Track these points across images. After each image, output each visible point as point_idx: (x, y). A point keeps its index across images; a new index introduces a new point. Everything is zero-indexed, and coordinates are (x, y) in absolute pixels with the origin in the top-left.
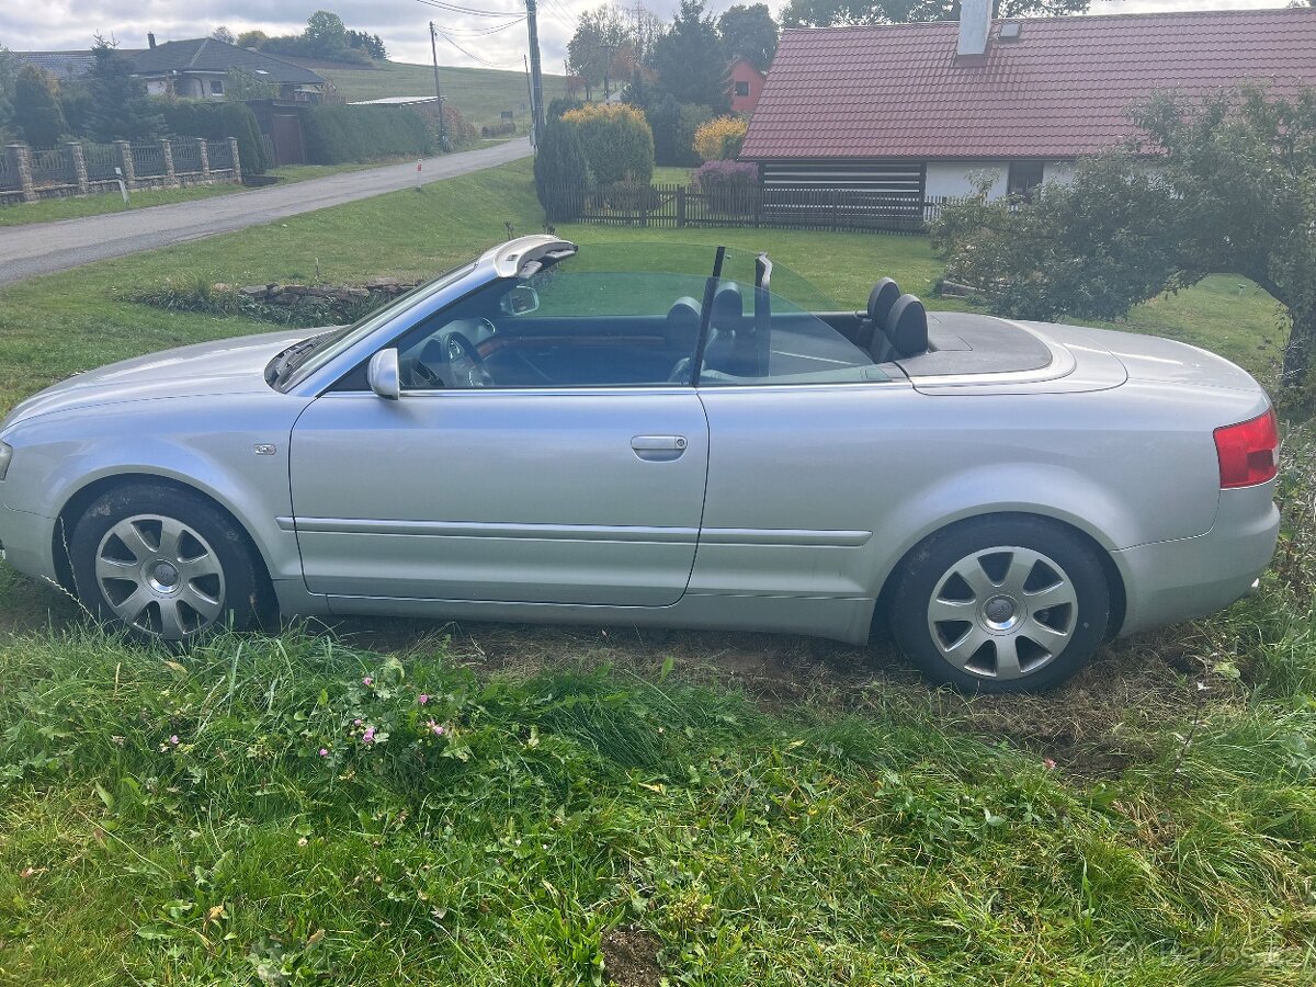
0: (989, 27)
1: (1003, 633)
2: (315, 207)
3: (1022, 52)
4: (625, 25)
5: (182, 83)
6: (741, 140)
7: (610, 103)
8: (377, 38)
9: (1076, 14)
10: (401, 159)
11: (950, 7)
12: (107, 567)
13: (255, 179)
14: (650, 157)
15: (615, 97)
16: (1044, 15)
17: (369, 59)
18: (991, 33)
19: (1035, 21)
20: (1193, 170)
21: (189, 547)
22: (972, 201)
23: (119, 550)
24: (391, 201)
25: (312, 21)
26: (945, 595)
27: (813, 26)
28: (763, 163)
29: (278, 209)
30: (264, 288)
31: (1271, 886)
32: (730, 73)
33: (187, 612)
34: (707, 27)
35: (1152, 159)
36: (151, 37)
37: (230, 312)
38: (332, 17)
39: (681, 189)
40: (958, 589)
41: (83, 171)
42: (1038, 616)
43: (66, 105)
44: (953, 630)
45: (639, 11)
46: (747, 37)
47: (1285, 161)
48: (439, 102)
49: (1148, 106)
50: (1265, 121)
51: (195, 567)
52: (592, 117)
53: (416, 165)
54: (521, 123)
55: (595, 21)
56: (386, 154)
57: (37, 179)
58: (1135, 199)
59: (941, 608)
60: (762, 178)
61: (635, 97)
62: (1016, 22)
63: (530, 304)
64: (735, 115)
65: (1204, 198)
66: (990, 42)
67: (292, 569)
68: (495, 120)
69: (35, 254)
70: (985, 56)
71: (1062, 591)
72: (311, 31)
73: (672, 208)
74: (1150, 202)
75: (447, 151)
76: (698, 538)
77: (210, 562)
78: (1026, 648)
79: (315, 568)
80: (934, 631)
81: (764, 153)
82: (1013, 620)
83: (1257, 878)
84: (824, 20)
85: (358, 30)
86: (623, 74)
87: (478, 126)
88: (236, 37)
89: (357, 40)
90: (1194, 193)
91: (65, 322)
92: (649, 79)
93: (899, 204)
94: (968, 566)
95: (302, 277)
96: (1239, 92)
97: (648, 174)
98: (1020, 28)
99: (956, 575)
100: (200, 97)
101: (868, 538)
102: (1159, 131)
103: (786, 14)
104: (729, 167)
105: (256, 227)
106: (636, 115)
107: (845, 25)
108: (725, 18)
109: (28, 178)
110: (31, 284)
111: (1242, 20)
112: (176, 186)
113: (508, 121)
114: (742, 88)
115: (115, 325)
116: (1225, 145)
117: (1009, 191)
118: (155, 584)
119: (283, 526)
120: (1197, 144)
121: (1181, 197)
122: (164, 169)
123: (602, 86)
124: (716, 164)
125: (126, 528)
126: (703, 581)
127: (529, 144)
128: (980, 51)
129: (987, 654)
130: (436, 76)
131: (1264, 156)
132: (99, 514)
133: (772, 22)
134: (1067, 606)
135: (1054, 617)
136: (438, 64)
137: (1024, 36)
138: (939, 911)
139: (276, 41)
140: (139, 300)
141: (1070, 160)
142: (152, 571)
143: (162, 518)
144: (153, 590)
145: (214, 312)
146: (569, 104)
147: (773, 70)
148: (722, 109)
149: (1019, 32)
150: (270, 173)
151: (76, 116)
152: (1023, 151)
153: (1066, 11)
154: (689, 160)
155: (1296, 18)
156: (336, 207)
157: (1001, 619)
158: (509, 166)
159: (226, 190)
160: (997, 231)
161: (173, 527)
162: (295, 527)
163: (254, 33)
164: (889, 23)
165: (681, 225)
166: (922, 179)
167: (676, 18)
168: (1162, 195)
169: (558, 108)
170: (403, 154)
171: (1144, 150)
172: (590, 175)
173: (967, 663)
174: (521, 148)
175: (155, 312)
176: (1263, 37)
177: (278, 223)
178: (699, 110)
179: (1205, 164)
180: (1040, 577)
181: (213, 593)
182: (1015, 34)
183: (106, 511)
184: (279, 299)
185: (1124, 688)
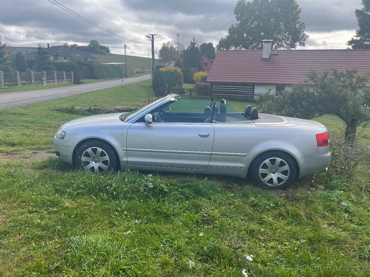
0: (270, 51)
1: (274, 177)
2: (95, 90)
3: (279, 58)
4: (175, 46)
5: (56, 57)
6: (207, 77)
7: (171, 66)
8: (108, 47)
9: (293, 49)
10: (115, 79)
11: (260, 46)
12: (84, 159)
13: (77, 82)
14: (182, 81)
15: (172, 65)
16: (285, 49)
17: (105, 53)
18: (271, 53)
19: (282, 50)
20: (321, 88)
21: (102, 154)
22: (266, 94)
23: (87, 155)
24: (115, 89)
25: (91, 42)
26: (262, 168)
27: (225, 49)
28: (212, 83)
29: (86, 90)
30: (88, 108)
31: (326, 218)
32: (203, 60)
33: (100, 169)
34: (197, 48)
35: (311, 86)
36: (48, 45)
37: (80, 114)
38: (96, 42)
39: (191, 89)
40: (265, 166)
41: (33, 78)
42: (282, 173)
43: (28, 61)
44: (264, 175)
45: (178, 43)
46: (207, 51)
47: (343, 87)
48: (126, 64)
49: (309, 72)
50: (338, 77)
51: (103, 159)
52: (167, 70)
53: (121, 80)
54: (147, 71)
55: (167, 45)
56: (111, 77)
57: (21, 80)
58: (306, 94)
59: (261, 170)
60: (212, 87)
61: (178, 65)
62: (277, 50)
63: (169, 109)
64: (204, 71)
65: (323, 95)
66: (270, 55)
67: (125, 159)
68: (139, 70)
69: (26, 98)
70: (269, 59)
71: (286, 167)
72: (90, 45)
73: (188, 94)
74: (310, 95)
75: (127, 77)
76: (211, 154)
77: (107, 158)
78: (279, 179)
79: (130, 159)
80: (260, 176)
81: (213, 81)
82: (277, 173)
83: (324, 217)
84: (228, 48)
85: (102, 45)
86: (174, 59)
87: (135, 71)
88: (70, 46)
89: (102, 48)
90: (321, 93)
91: (40, 115)
92: (181, 61)
93: (248, 95)
94: (267, 161)
95: (97, 106)
96: (331, 70)
97: (182, 85)
98: (278, 52)
99: (265, 163)
100: (61, 61)
101: (247, 155)
102: (312, 78)
103: (218, 46)
104: (203, 84)
105: (82, 94)
106: (179, 70)
107: (233, 49)
108: (201, 46)
109: (19, 79)
110: (29, 105)
111: (334, 52)
112: (57, 83)
113: (143, 70)
114: (206, 64)
115: (52, 116)
116: (328, 82)
117: (276, 92)
118: (94, 162)
119: (124, 150)
120: (321, 82)
121: (318, 94)
122: (54, 79)
123: (168, 62)
124: (199, 83)
125: (89, 150)
126: (212, 163)
127: (150, 76)
128: (268, 57)
129: (271, 181)
130: (125, 58)
131: (337, 85)
132: (84, 147)
133: (213, 47)
134: (287, 170)
135: (285, 173)
136: (126, 55)
137: (279, 54)
138: (262, 218)
139: (80, 47)
140: (57, 110)
141: (290, 85)
142: (93, 160)
143: (98, 148)
144: (93, 164)
145: (76, 114)
146: (161, 67)
147: (215, 60)
148: (200, 69)
149: (278, 53)
150: (81, 81)
151: (31, 64)
152: (280, 82)
153: (290, 48)
154: (192, 82)
155: (348, 52)
156: (101, 90)
157: (274, 173)
158: (144, 81)
159: (69, 85)
160: (273, 101)
161: (100, 150)
162: (127, 150)
163: (75, 45)
164: (244, 49)
165: (191, 98)
166: (254, 89)
167: (189, 46)
168: (313, 94)
169: (158, 67)
170: (115, 77)
171: (309, 83)
172: (167, 85)
173: (267, 183)
174: (148, 77)
175: (61, 113)
176: (340, 56)
177: (87, 93)
178: (195, 69)
179: (323, 87)
180: (282, 164)
181: (107, 165)
182: (277, 53)
183: (86, 146)
184: (92, 111)
185: (300, 189)
